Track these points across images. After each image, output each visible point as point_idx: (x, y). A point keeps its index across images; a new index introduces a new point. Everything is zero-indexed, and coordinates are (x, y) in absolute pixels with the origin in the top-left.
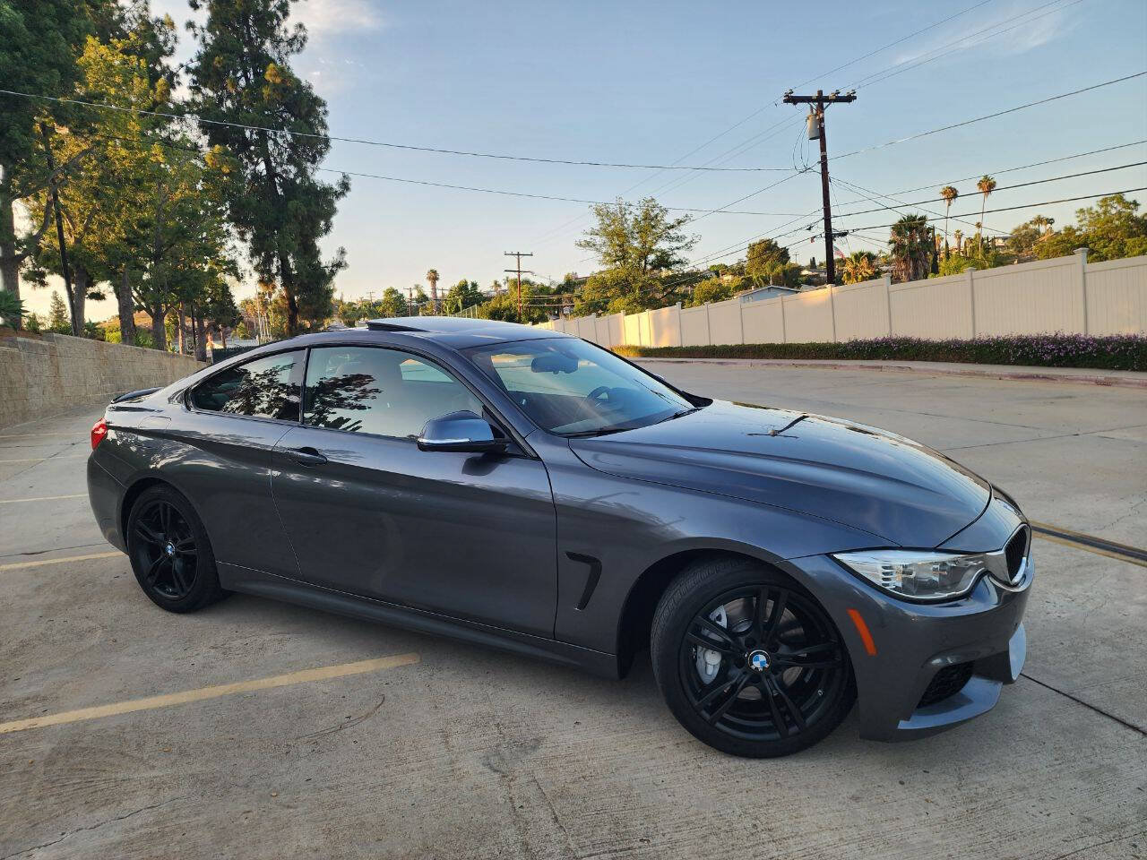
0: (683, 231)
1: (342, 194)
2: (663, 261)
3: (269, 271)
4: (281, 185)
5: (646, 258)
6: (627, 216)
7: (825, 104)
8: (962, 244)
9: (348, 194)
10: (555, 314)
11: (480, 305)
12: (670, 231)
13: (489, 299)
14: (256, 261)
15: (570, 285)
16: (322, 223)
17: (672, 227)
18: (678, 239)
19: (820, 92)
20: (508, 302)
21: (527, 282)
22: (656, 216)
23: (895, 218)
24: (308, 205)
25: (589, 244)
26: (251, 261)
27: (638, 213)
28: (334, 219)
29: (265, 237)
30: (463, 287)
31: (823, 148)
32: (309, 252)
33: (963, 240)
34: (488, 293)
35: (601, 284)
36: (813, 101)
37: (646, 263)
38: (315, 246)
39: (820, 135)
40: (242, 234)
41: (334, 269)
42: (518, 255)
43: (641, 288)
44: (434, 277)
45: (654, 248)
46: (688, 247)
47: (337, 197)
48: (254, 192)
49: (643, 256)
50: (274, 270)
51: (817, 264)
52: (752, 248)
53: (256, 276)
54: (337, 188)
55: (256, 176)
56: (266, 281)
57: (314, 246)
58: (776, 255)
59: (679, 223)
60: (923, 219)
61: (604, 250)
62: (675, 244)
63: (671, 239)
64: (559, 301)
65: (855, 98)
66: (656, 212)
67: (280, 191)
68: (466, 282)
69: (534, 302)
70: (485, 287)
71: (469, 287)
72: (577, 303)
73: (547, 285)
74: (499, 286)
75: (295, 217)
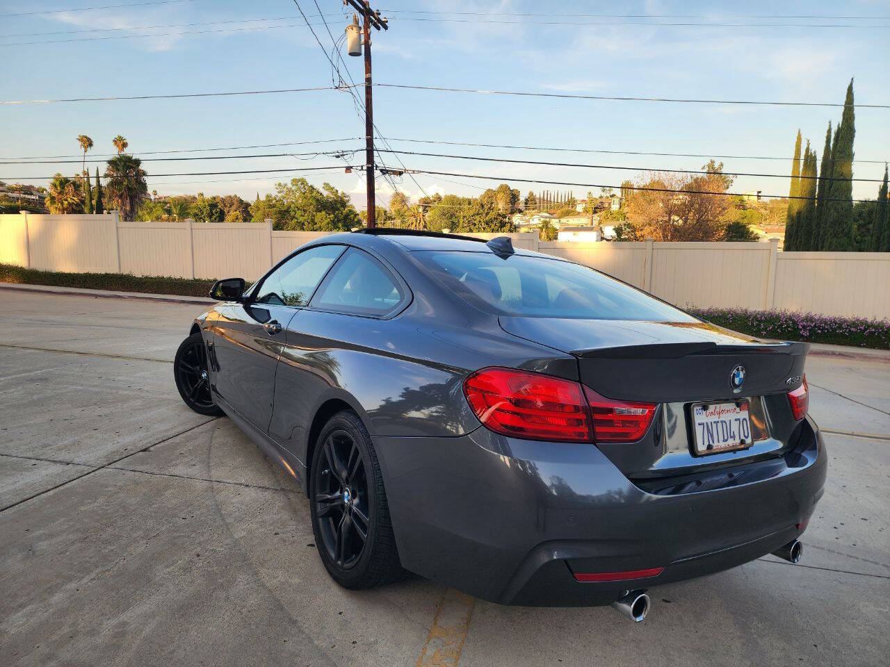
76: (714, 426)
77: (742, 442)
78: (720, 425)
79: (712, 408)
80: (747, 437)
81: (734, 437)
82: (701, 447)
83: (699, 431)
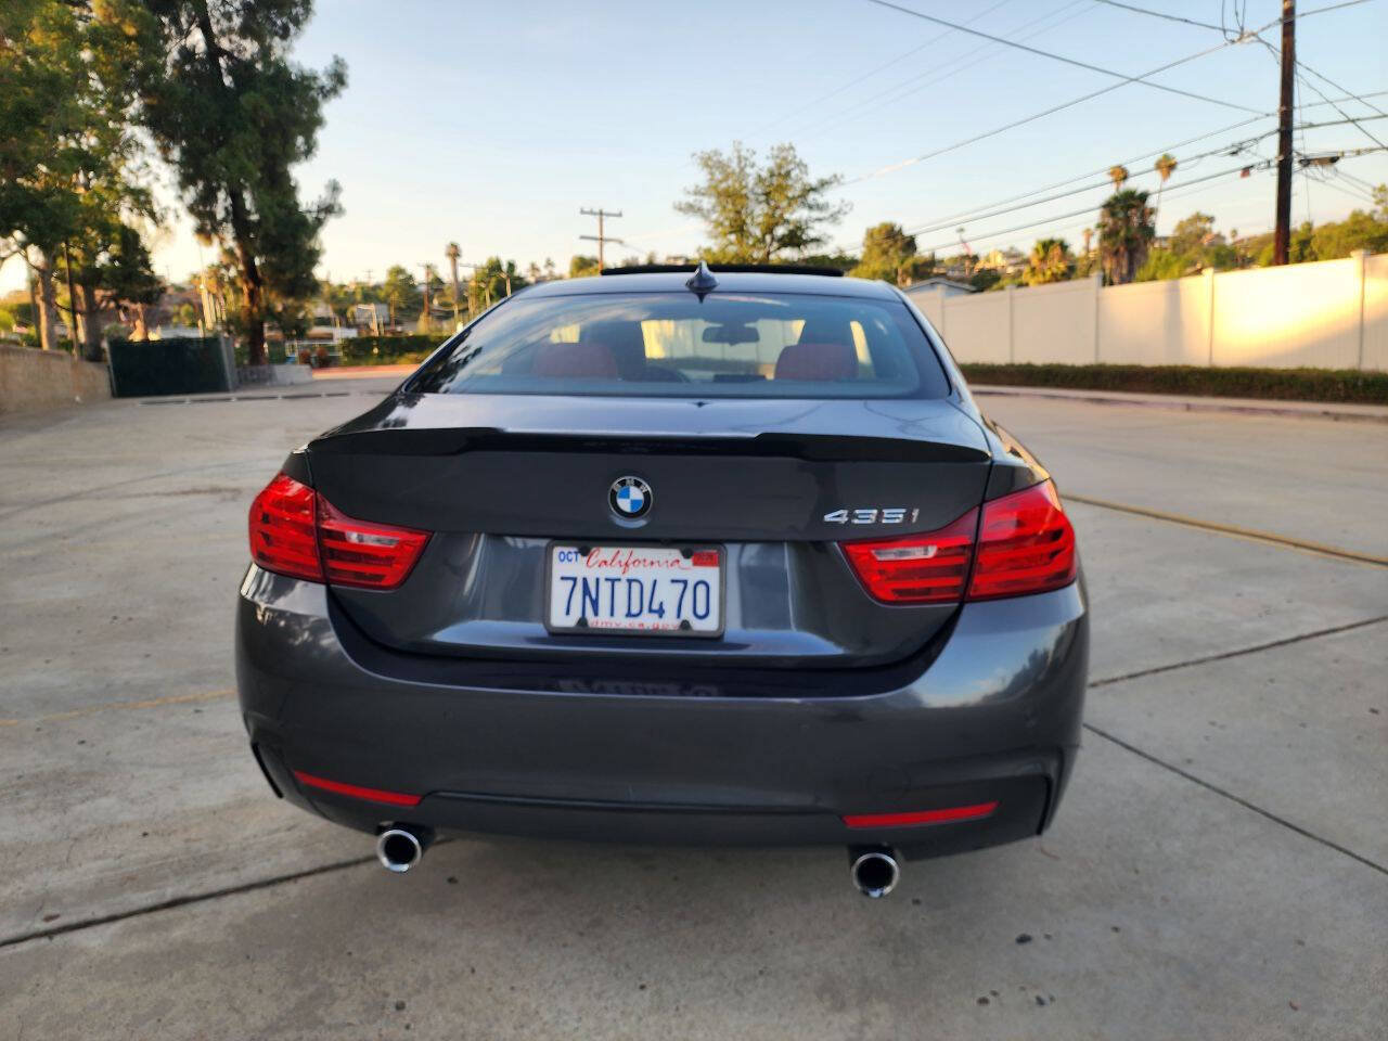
0: (829, 197)
1: (334, 91)
2: (796, 237)
3: (212, 215)
4: (230, 72)
5: (773, 231)
6: (748, 170)
9: (344, 92)
12: (810, 196)
14: (191, 194)
16: (300, 140)
18: (819, 207)
22: (790, 173)
24: (275, 102)
25: (691, 209)
26: (181, 198)
27: (764, 166)
28: (320, 135)
29: (203, 154)
30: (495, 267)
32: (278, 186)
37: (771, 240)
38: (288, 178)
40: (165, 150)
41: (322, 216)
42: (601, 213)
44: (454, 253)
45: (787, 216)
46: (834, 218)
47: (325, 96)
48: (182, 76)
49: (770, 230)
50: (220, 215)
53: (190, 222)
54: (325, 81)
55: (187, 54)
56: (208, 229)
57: (286, 177)
58: (899, 244)
59: (823, 185)
61: (714, 216)
62: (815, 214)
63: (809, 206)
66: (790, 167)
67: (228, 81)
68: (499, 262)
74: (538, 270)
75: (254, 122)
76: (605, 588)
77: (686, 625)
78: (621, 588)
79: (607, 553)
80: (701, 618)
81: (659, 612)
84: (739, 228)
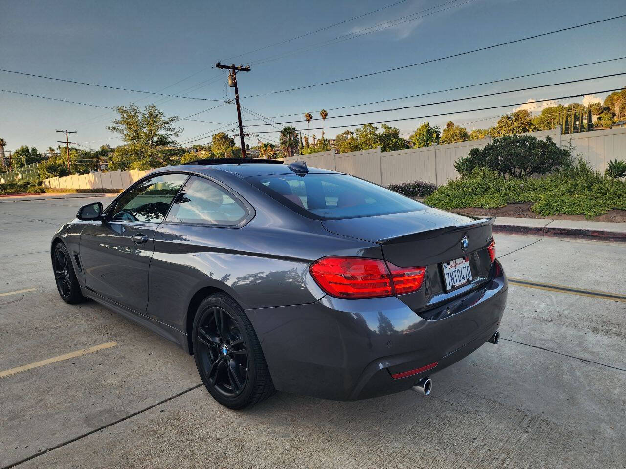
0: (173, 125)
2: (163, 141)
5: (152, 139)
6: (138, 114)
7: (236, 71)
8: (316, 142)
10: (95, 170)
11: (40, 162)
12: (166, 125)
13: (47, 159)
15: (104, 152)
17: (167, 123)
18: (171, 130)
19: (233, 65)
20: (61, 160)
21: (74, 149)
22: (157, 116)
23: (282, 128)
25: (115, 129)
27: (145, 113)
30: (25, 151)
31: (237, 92)
33: (316, 140)
34: (45, 155)
35: (124, 152)
36: (230, 69)
37: (152, 142)
39: (235, 85)
42: (67, 132)
43: (150, 156)
45: (156, 133)
46: (177, 134)
49: (150, 138)
51: (250, 147)
52: (215, 136)
58: (228, 141)
59: (170, 121)
60: (294, 129)
61: (126, 133)
62: (169, 132)
63: (166, 129)
64: (98, 161)
65: (250, 70)
66: (156, 114)
68: (27, 148)
69: (80, 161)
70: (42, 151)
71: (30, 151)
72: (110, 163)
73: (89, 151)
74: (54, 151)
76: (454, 273)
77: (468, 280)
78: (456, 272)
79: (452, 263)
80: (470, 277)
81: (464, 278)
82: (449, 288)
83: (447, 277)
84: (138, 138)
